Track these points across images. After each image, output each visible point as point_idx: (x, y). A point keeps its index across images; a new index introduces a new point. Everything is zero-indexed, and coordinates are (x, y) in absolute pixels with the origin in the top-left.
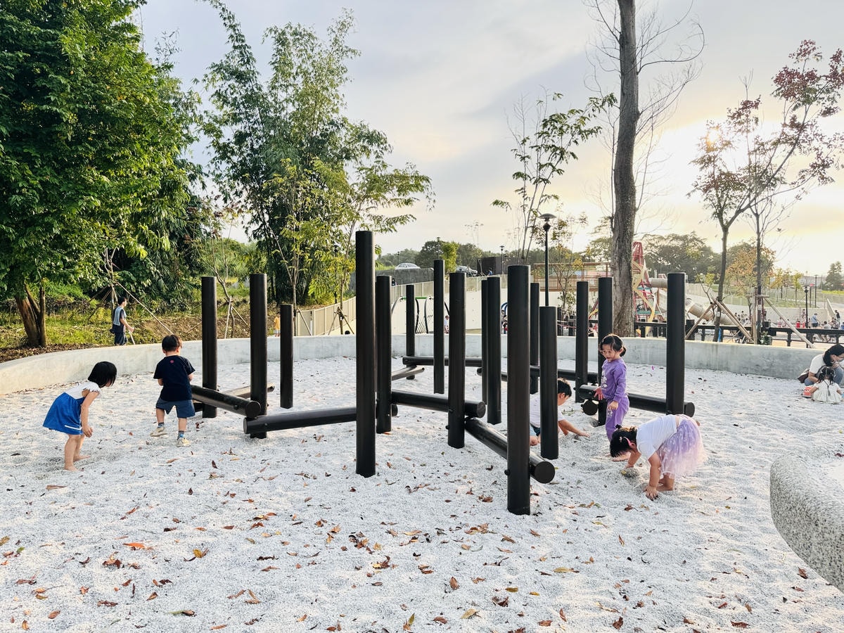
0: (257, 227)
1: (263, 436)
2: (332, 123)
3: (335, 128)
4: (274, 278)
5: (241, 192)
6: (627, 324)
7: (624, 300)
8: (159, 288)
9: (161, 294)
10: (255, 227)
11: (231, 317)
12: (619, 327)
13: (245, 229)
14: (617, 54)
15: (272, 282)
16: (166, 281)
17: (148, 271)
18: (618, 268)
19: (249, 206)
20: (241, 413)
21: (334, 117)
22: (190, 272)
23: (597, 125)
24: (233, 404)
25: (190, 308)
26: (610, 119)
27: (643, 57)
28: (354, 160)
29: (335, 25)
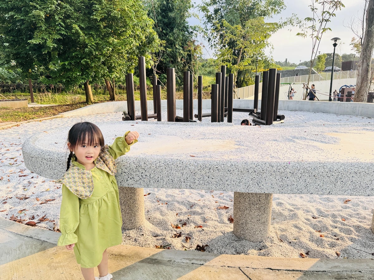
6: (362, 96)
7: (362, 83)
12: (357, 97)
18: (361, 66)
28: (268, 16)
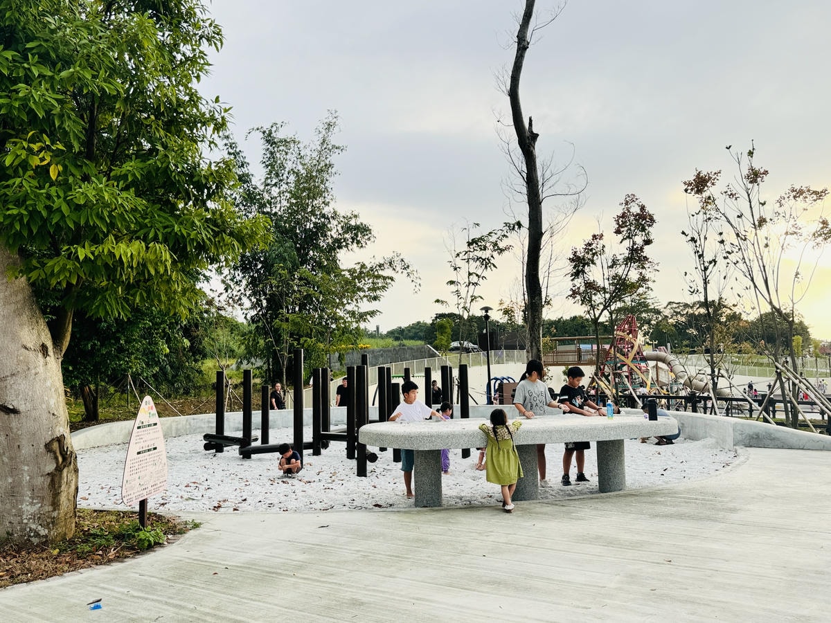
0: (256, 312)
1: (249, 457)
2: (323, 216)
3: (327, 221)
4: (271, 360)
5: (241, 281)
8: (165, 374)
9: (167, 379)
10: (253, 313)
11: (230, 399)
13: (244, 315)
14: (525, 190)
15: (269, 364)
16: (172, 367)
17: (156, 359)
19: (248, 293)
20: (237, 445)
21: (326, 210)
22: (193, 358)
23: (509, 244)
24: (233, 441)
25: (193, 392)
26: (520, 240)
27: (544, 192)
28: (345, 249)
29: (322, 126)
